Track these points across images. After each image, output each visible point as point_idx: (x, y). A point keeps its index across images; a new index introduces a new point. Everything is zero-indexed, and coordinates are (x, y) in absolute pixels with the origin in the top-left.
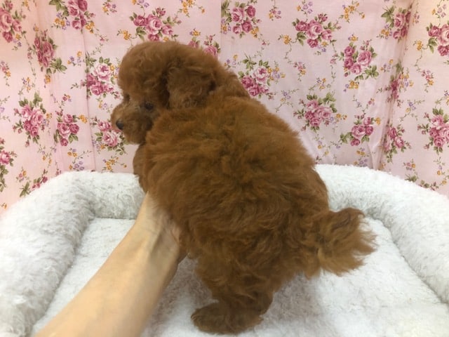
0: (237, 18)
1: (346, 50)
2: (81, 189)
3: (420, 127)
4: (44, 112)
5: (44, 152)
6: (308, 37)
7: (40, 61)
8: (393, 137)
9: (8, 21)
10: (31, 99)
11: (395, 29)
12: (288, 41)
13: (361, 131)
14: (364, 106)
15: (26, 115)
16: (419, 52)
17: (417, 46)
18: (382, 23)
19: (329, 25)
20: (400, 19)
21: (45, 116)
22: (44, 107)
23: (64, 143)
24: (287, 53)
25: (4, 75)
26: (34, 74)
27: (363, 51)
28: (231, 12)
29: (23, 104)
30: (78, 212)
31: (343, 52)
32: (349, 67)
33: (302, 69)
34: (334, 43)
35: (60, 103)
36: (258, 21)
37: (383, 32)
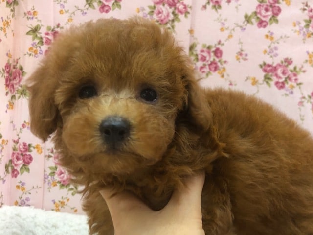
0: (204, 59)
1: (312, 93)
2: (21, 226)
6: (275, 79)
7: (7, 85)
12: (255, 82)
19: (295, 68)
23: (15, 174)
28: (198, 52)
31: (310, 95)
34: (301, 86)
35: (18, 130)
36: (225, 62)
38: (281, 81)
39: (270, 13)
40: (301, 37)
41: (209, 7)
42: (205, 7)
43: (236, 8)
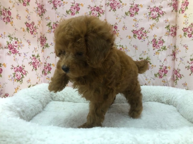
1: (153, 40)
3: (186, 67)
4: (40, 61)
5: (38, 75)
6: (137, 36)
7: (41, 44)
8: (176, 74)
9: (32, 28)
10: (36, 55)
11: (171, 33)
12: (130, 38)
14: (163, 61)
15: (34, 60)
16: (181, 39)
17: (180, 37)
18: (166, 30)
19: (145, 31)
20: (173, 29)
21: (40, 63)
22: (40, 60)
23: (45, 74)
24: (130, 42)
25: (28, 44)
26: (38, 47)
27: (159, 41)
29: (33, 56)
30: (46, 95)
31: (152, 41)
32: (155, 46)
33: (136, 48)
34: (148, 38)
35: (46, 59)
36: (119, 31)
37: (166, 33)
38: (140, 36)
39: (135, 11)
40: (147, 19)
41: (112, 10)
42: (110, 10)
43: (122, 10)
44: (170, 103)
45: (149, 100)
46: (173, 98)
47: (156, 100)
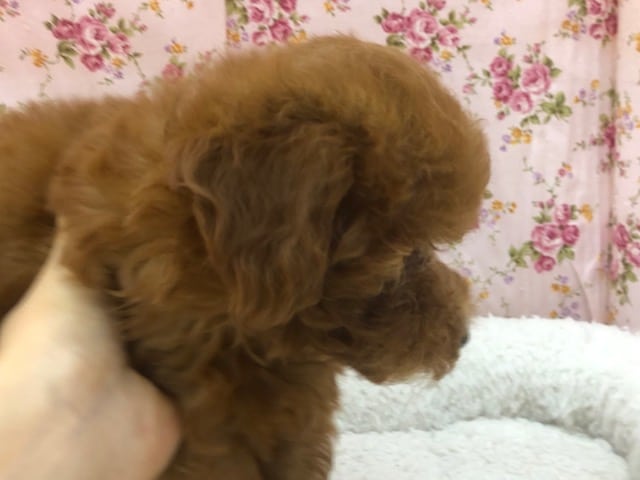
0: (259, 16)
1: (493, 66)
6: (410, 43)
8: (622, 245)
11: (591, 19)
13: (552, 236)
14: (550, 181)
18: (562, 8)
19: (451, 16)
27: (528, 66)
28: (246, 3)
31: (488, 69)
32: (505, 99)
34: (467, 52)
36: (304, 18)
37: (566, 24)
38: (422, 46)
44: (591, 428)
45: (476, 407)
46: (606, 398)
47: (515, 406)
